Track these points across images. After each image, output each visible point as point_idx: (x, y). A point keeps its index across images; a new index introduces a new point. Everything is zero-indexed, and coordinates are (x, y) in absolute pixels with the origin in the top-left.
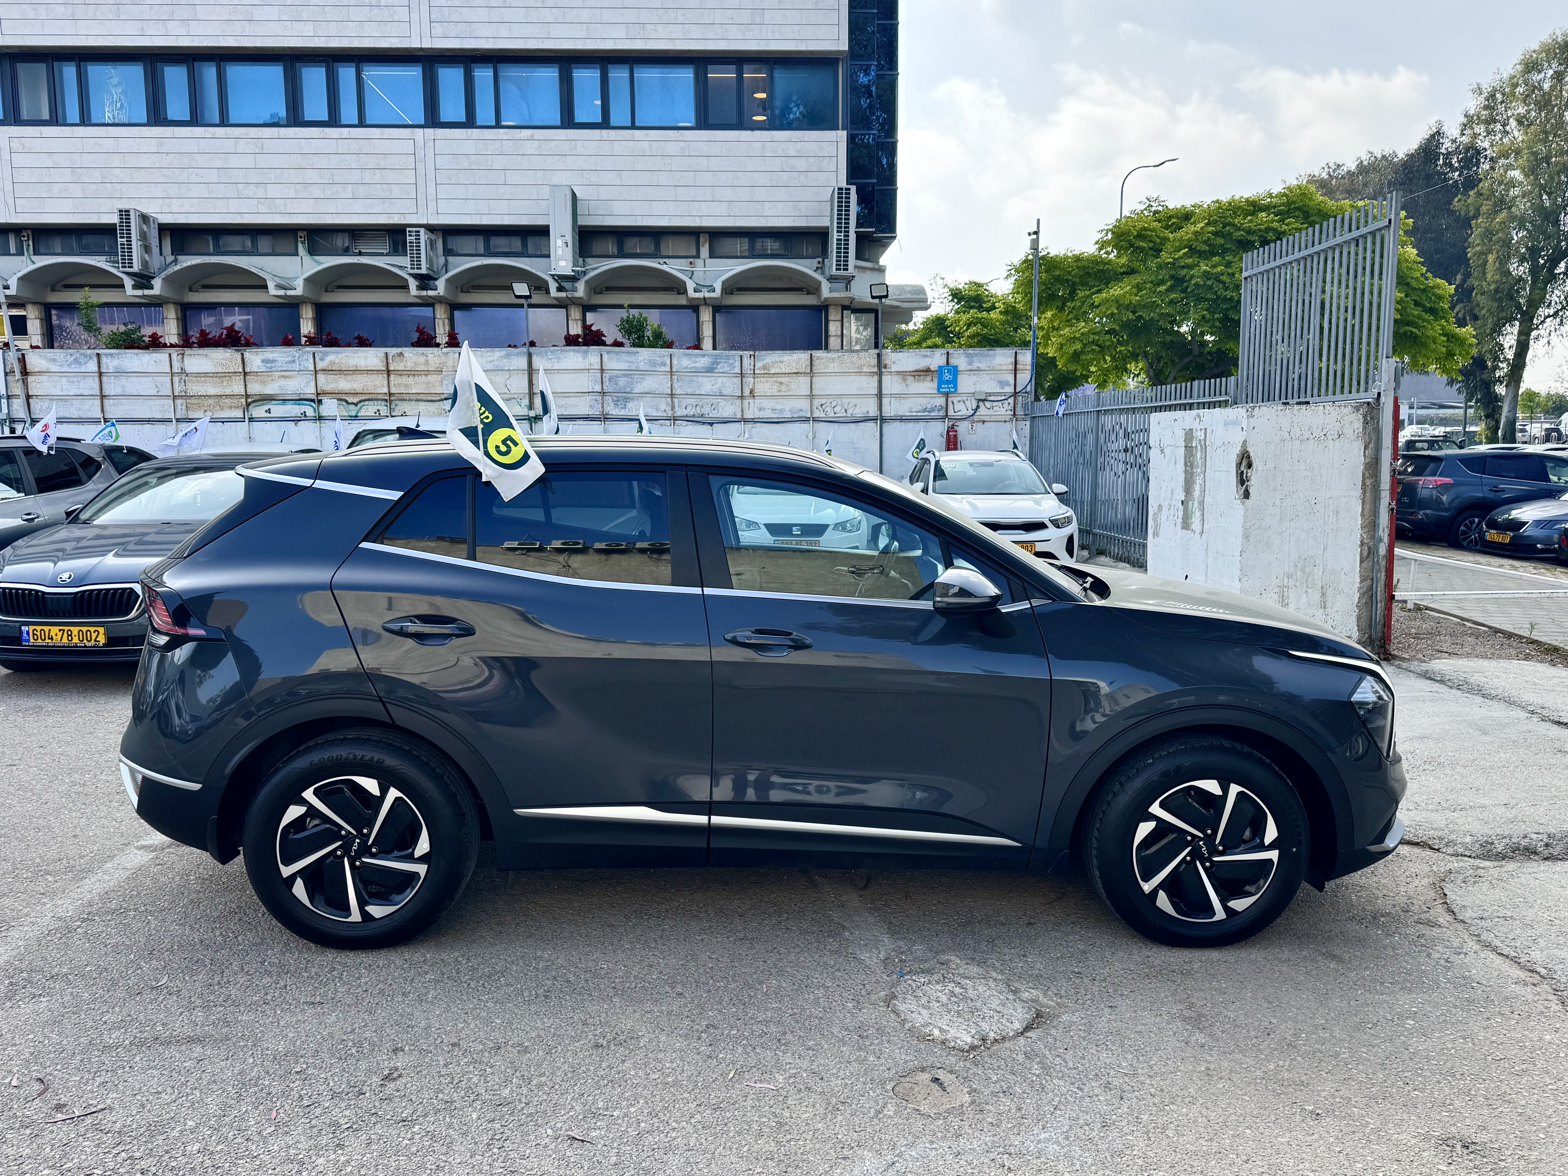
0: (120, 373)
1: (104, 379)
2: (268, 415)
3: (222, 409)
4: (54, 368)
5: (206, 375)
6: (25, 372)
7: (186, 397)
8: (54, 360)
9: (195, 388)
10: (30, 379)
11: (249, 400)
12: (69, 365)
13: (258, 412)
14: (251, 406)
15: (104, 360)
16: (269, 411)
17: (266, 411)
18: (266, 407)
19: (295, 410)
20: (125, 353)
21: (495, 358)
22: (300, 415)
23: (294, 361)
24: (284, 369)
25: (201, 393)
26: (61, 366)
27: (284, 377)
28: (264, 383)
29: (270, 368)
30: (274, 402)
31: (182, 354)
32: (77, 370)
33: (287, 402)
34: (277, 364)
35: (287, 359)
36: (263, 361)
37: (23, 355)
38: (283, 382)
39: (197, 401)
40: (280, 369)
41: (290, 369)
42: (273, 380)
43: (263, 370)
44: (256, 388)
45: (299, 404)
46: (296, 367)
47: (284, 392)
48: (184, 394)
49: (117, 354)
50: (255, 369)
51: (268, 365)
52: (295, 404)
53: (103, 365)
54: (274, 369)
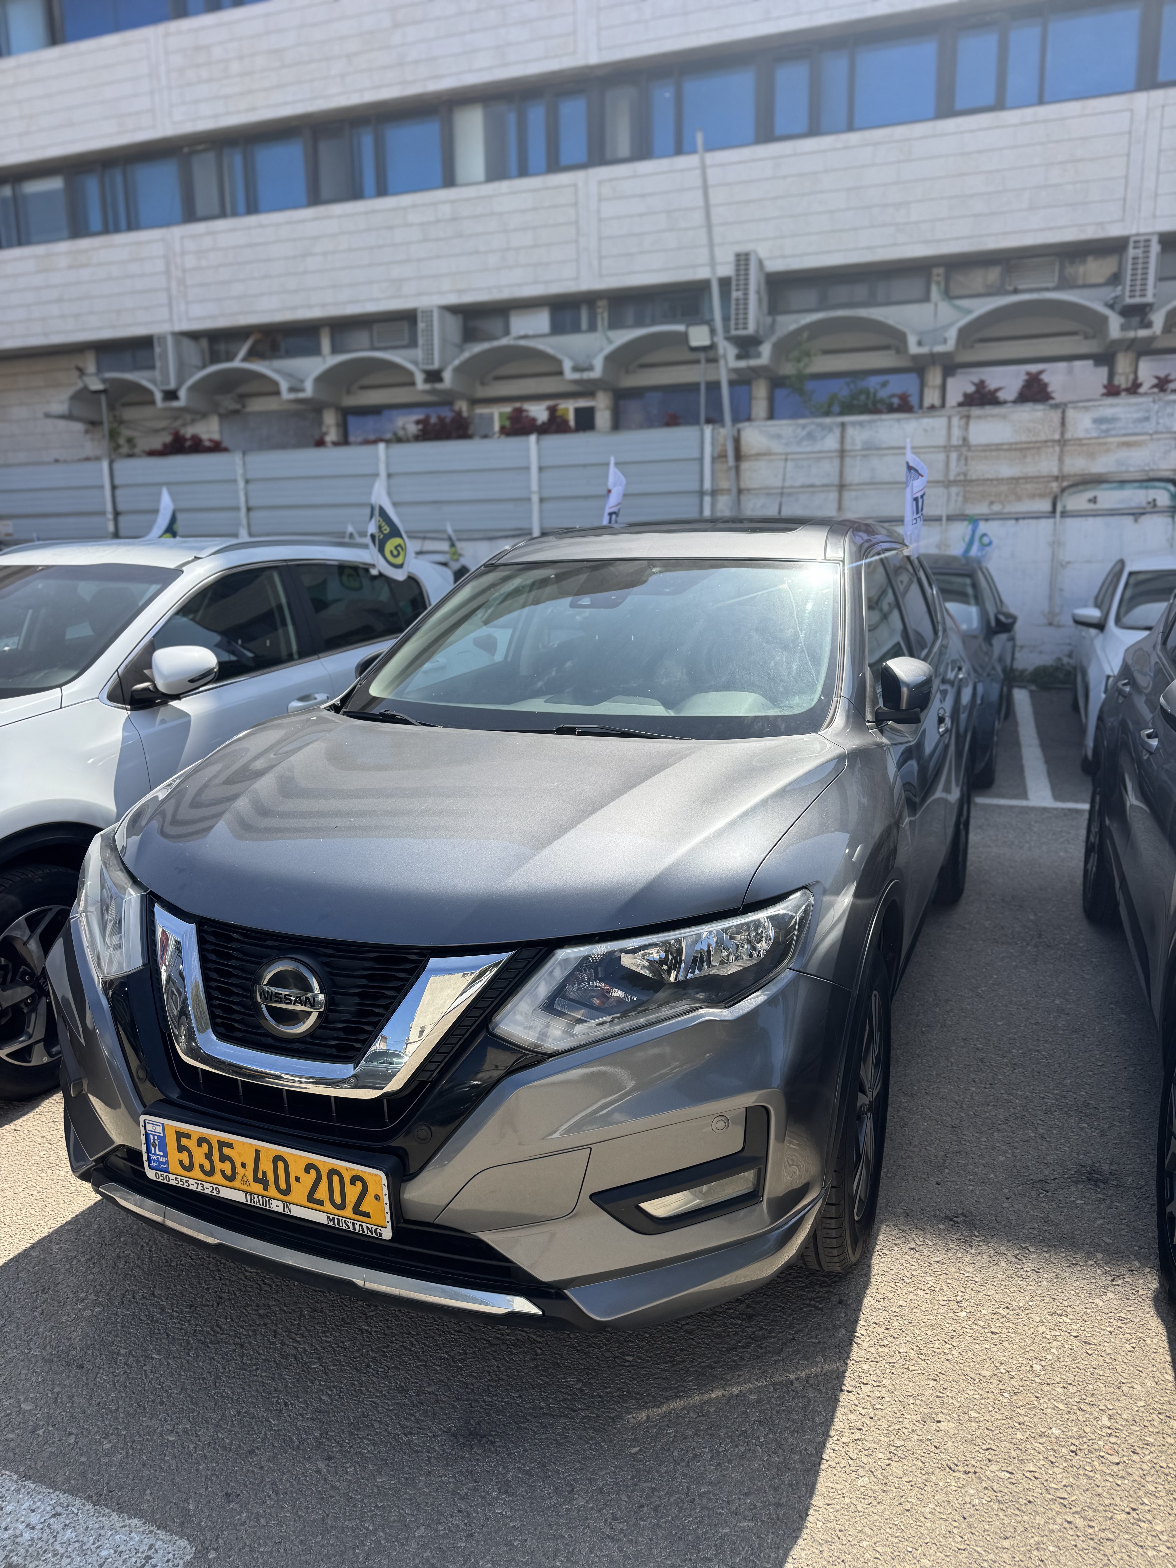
0: (871, 449)
1: (848, 461)
2: (1092, 506)
3: (1019, 499)
4: (777, 447)
5: (997, 448)
6: (739, 456)
7: (965, 482)
8: (779, 437)
9: (981, 469)
10: (744, 465)
11: (1065, 484)
12: (799, 443)
13: (1076, 502)
14: (1066, 493)
15: (850, 431)
16: (1094, 500)
17: (1090, 501)
18: (1090, 495)
19: (1137, 497)
20: (881, 420)
22: (1144, 504)
23: (1147, 419)
24: (1130, 431)
25: (989, 476)
26: (787, 444)
27: (1128, 445)
28: (1091, 456)
29: (1107, 431)
30: (1105, 486)
31: (968, 417)
32: (809, 449)
33: (1127, 485)
34: (1119, 425)
35: (1136, 416)
36: (1098, 421)
37: (739, 431)
38: (1123, 454)
39: (980, 489)
40: (1123, 432)
41: (1136, 430)
42: (1107, 451)
43: (1094, 434)
44: (1077, 465)
45: (1147, 488)
46: (1150, 427)
47: (1123, 469)
48: (962, 478)
49: (870, 422)
50: (1080, 434)
51: (1104, 427)
52: (1140, 488)
53: (848, 440)
54: (1113, 432)
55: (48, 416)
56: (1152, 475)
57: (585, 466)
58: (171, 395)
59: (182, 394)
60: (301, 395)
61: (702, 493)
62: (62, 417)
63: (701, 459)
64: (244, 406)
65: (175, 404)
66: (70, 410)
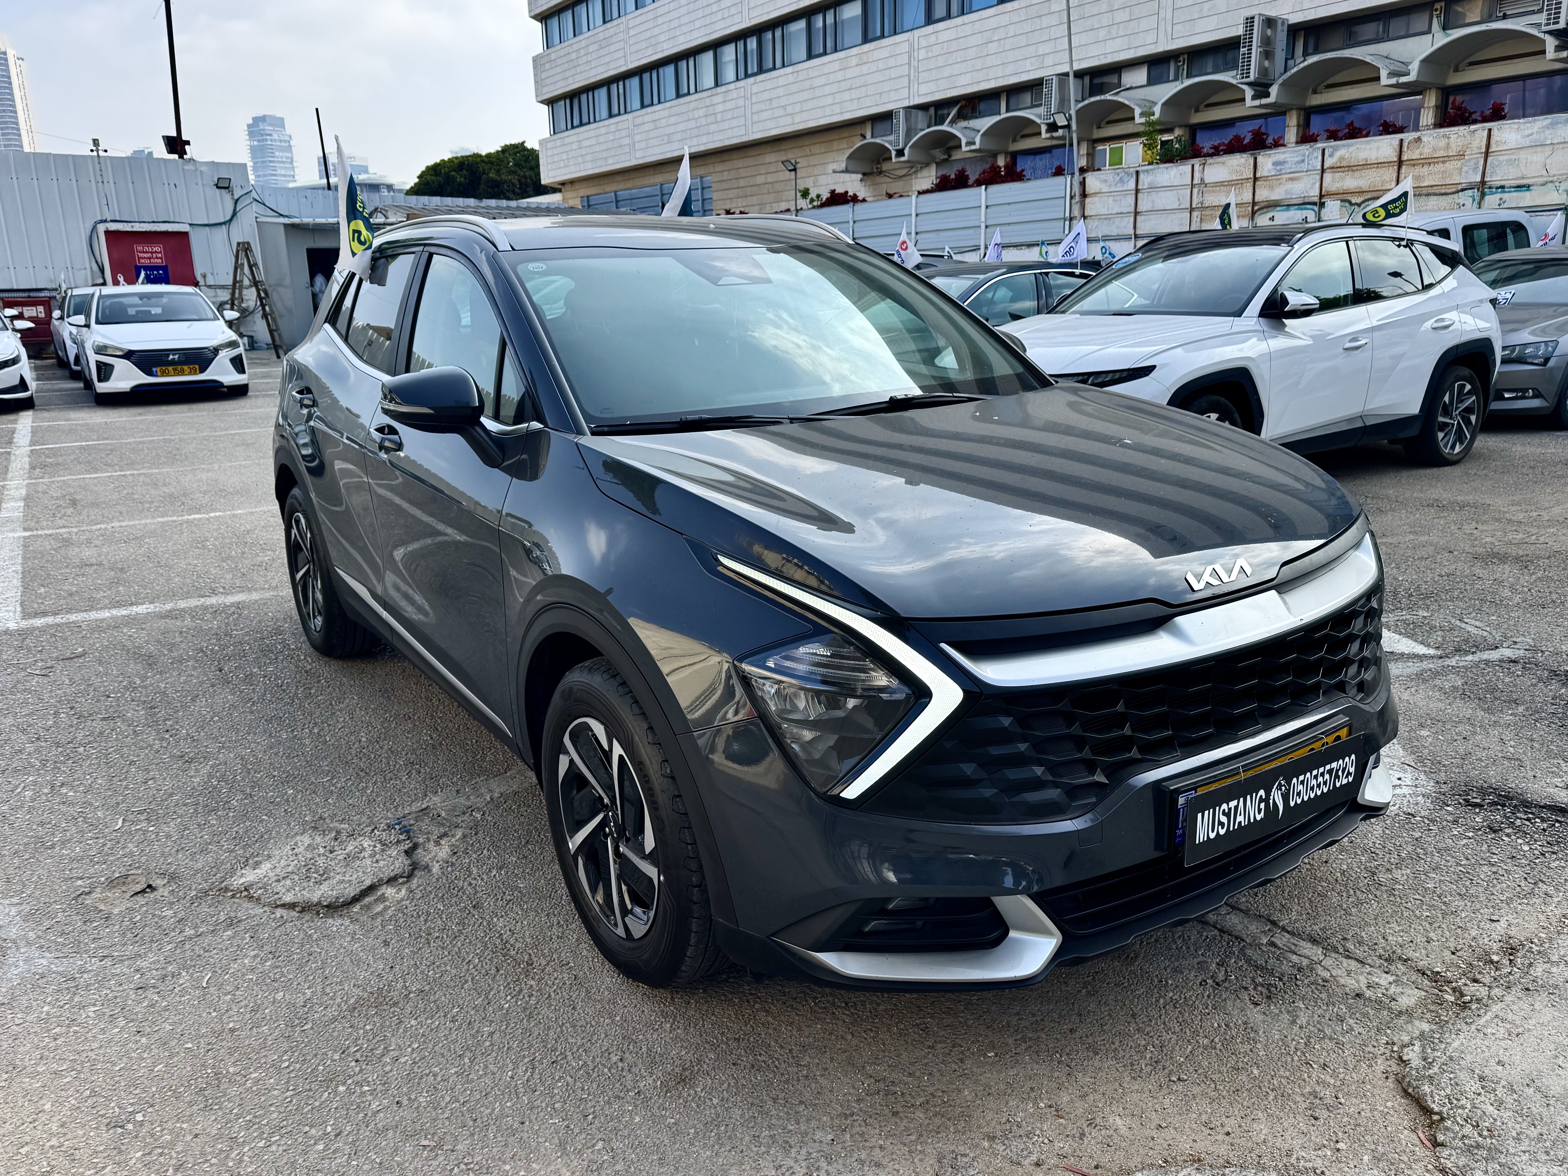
0: (1153, 188)
1: (1140, 195)
2: (1271, 223)
4: (1105, 189)
5: (1221, 184)
6: (1084, 195)
7: (1203, 208)
8: (1106, 181)
9: (1210, 199)
10: (1088, 200)
11: (1256, 208)
12: (1116, 185)
13: (1263, 220)
14: (1256, 215)
15: (1142, 177)
16: (1272, 219)
17: (1270, 219)
18: (1270, 215)
19: (1297, 216)
20: (1159, 168)
21: (1535, 131)
22: (1301, 221)
23: (1303, 161)
24: (1293, 170)
25: (1214, 204)
26: (1110, 186)
27: (1292, 179)
28: (1271, 188)
29: (1280, 170)
30: (1278, 208)
31: (1204, 164)
32: (1121, 189)
33: (1292, 208)
34: (1287, 166)
35: (1297, 159)
36: (1274, 164)
37: (1084, 179)
38: (1289, 186)
39: (1210, 212)
40: (1289, 171)
41: (1299, 170)
42: (1280, 184)
43: (1273, 174)
44: (1263, 194)
45: (1302, 209)
46: (1304, 167)
47: (1289, 196)
48: (1200, 205)
49: (1152, 170)
50: (1266, 174)
51: (1278, 168)
52: (1298, 209)
53: (1140, 183)
54: (1283, 171)
55: (834, 172)
56: (1306, 200)
57: (1009, 204)
58: (900, 153)
59: (906, 151)
60: (973, 147)
61: (1065, 220)
62: (842, 172)
63: (1065, 197)
64: (950, 156)
65: (902, 159)
66: (846, 168)
